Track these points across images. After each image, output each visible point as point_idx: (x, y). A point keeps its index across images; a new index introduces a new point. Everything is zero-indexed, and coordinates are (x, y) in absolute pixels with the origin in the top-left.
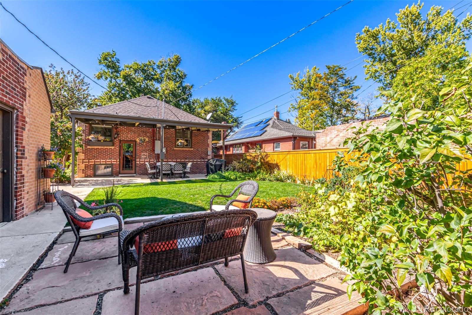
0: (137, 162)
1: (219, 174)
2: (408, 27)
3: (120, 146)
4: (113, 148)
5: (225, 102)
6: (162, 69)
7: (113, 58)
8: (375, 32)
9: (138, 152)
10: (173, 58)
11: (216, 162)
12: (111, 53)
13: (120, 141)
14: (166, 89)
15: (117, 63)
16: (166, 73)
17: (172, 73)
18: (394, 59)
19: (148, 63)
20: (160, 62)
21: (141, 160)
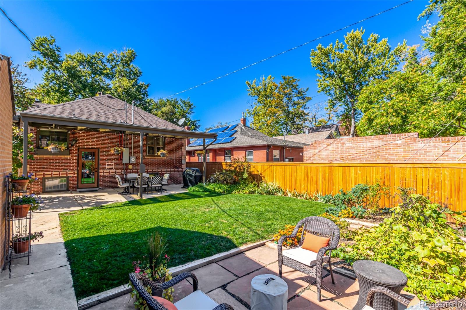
0: (100, 174)
1: (201, 187)
2: (353, 49)
3: (78, 155)
4: (69, 157)
5: (181, 104)
6: (113, 64)
7: (51, 45)
8: (328, 50)
9: (101, 161)
10: (127, 53)
11: (196, 173)
12: (49, 39)
13: (79, 149)
14: (120, 87)
15: (56, 52)
16: (118, 68)
17: (125, 70)
18: (343, 76)
19: (95, 55)
20: (110, 55)
21: (105, 171)
